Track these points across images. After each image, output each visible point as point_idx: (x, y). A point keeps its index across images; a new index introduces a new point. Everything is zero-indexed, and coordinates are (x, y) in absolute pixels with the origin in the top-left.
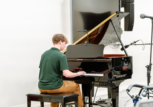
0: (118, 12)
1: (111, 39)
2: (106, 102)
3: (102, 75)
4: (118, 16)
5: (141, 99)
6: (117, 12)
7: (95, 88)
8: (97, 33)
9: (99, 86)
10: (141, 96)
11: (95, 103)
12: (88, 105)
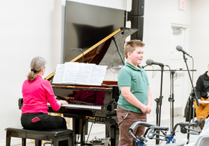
0: (123, 28)
1: (112, 61)
2: (103, 142)
3: (99, 108)
4: (123, 33)
5: (147, 141)
6: (121, 29)
7: (90, 124)
8: (95, 53)
9: (95, 121)
10: (147, 138)
11: (88, 143)
12: (79, 145)
